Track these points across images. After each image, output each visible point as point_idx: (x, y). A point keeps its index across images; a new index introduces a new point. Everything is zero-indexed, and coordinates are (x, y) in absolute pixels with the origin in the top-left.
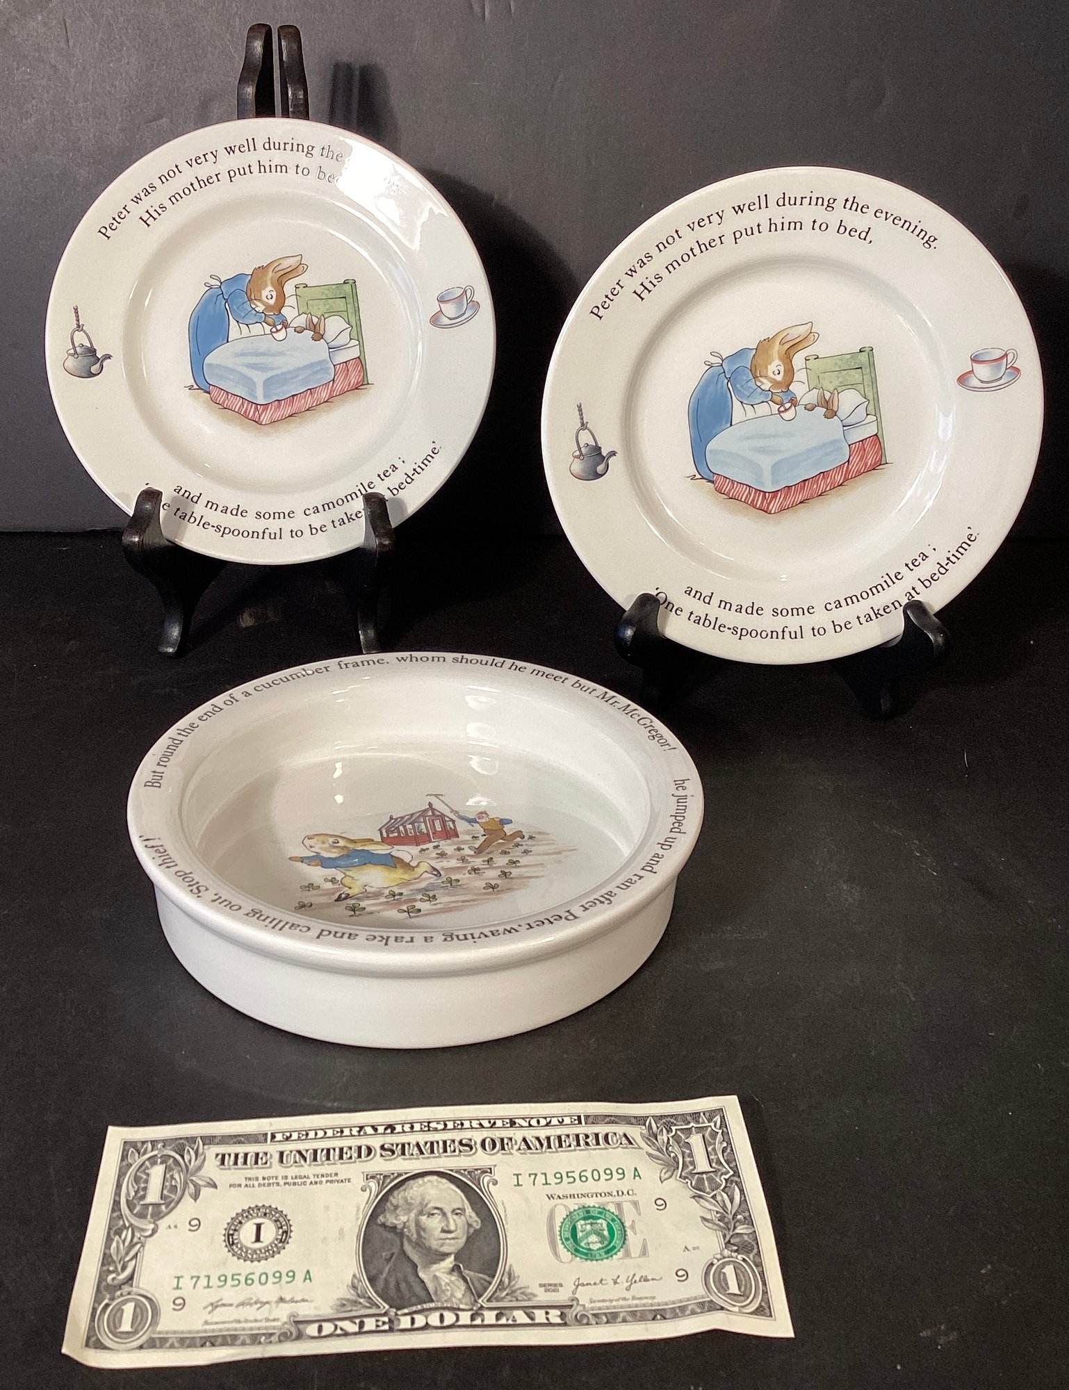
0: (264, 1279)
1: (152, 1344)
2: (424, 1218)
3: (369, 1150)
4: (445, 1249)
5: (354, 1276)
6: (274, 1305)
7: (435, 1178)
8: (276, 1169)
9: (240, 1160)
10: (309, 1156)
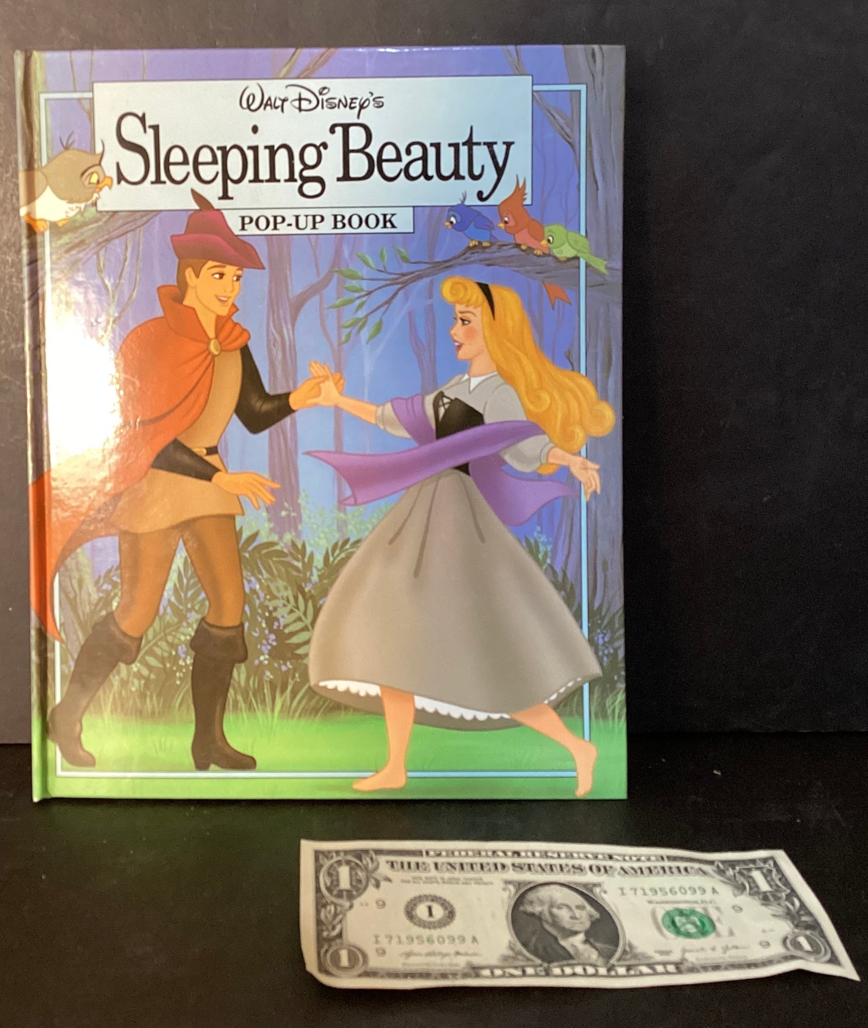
0: (441, 940)
1: (367, 974)
2: (555, 911)
3: (503, 866)
4: (576, 928)
5: (510, 942)
6: (453, 957)
7: (558, 887)
8: (433, 873)
9: (406, 866)
10: (458, 867)
